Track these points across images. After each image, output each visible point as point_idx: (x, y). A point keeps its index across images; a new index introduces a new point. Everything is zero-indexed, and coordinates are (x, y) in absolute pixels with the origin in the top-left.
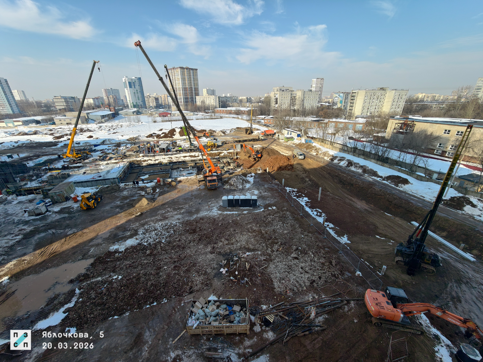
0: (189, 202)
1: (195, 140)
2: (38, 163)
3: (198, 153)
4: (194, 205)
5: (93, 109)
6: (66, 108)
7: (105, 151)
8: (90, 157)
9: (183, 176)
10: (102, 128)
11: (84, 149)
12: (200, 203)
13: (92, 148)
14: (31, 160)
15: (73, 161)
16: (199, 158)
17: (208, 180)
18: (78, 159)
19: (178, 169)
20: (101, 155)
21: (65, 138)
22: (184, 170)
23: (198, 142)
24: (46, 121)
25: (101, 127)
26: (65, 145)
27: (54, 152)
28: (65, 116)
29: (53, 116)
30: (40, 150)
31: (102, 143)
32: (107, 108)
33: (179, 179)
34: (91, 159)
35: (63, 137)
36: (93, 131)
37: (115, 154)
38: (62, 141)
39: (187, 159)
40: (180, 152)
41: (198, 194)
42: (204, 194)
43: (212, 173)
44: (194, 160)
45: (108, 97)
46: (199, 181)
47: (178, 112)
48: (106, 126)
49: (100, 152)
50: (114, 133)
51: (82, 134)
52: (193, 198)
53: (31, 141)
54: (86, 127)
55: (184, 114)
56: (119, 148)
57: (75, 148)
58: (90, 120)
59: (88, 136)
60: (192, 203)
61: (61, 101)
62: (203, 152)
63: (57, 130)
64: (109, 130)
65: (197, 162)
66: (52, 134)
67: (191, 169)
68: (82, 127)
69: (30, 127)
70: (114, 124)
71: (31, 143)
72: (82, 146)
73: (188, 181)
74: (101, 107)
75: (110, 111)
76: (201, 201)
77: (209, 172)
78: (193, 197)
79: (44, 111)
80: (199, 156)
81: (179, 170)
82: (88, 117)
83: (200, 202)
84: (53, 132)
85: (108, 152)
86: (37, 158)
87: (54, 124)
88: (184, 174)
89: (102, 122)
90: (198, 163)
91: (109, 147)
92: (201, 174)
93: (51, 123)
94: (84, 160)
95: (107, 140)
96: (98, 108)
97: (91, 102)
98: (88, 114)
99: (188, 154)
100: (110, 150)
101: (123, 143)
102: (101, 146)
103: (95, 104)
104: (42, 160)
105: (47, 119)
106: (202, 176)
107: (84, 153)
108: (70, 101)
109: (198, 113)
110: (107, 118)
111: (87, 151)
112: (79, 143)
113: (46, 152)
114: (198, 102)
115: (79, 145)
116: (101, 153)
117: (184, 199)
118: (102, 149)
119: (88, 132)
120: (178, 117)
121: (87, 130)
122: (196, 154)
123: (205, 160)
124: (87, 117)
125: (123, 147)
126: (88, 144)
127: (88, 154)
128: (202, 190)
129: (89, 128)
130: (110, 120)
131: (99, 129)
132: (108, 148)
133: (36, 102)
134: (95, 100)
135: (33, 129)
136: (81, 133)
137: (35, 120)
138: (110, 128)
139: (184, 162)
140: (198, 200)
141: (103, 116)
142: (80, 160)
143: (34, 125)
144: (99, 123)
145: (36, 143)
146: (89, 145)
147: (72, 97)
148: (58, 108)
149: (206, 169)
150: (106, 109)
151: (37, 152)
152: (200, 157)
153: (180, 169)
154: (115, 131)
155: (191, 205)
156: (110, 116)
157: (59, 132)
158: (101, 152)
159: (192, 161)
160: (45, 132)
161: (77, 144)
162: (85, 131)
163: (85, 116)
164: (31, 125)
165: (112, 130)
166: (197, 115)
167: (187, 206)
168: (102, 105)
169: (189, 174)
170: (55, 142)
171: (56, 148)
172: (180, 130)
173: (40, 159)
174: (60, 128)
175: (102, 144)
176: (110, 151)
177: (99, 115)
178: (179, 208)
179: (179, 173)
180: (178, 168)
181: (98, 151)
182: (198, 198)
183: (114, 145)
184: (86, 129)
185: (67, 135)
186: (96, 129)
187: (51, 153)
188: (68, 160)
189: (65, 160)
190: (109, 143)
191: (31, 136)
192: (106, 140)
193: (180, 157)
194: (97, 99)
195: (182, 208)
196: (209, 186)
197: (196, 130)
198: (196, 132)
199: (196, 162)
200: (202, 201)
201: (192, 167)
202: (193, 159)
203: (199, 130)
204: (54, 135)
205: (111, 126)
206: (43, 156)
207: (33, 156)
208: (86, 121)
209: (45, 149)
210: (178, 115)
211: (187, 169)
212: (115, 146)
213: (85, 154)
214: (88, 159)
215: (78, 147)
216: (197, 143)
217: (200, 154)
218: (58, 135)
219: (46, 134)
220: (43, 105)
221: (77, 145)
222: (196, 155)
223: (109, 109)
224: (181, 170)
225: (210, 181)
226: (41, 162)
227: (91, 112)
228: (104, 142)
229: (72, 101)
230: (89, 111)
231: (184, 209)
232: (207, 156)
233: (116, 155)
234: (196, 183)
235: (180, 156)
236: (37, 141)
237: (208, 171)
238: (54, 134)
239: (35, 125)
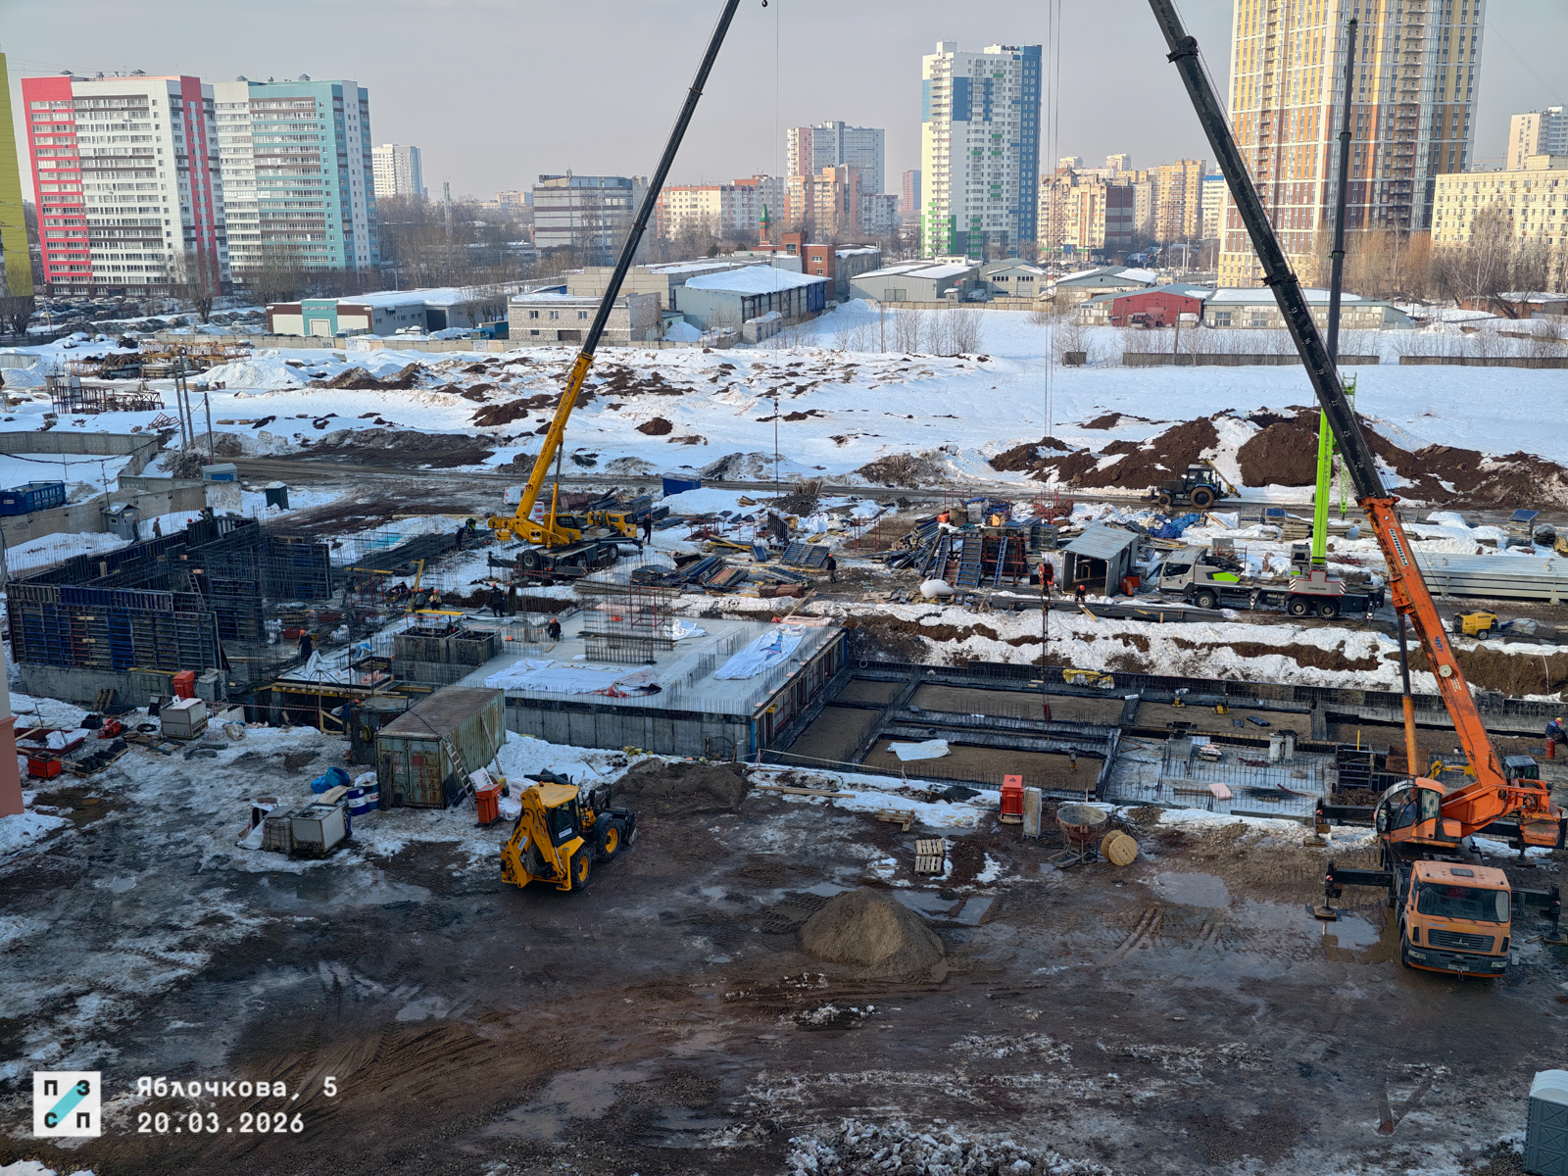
0: (1219, 1029)
1: (1367, 524)
2: (379, 549)
3: (1368, 636)
4: (1255, 1067)
5: (713, 252)
6: (579, 243)
7: (720, 526)
8: (626, 554)
9: (1209, 799)
10: (734, 376)
11: (608, 501)
12: (1306, 1071)
13: (648, 501)
14: (354, 527)
15: (537, 567)
16: (1368, 679)
17: (1422, 886)
18: (564, 555)
19: (1179, 736)
20: (690, 548)
21: (531, 421)
22: (1220, 759)
23: (1383, 543)
24: (471, 315)
25: (726, 368)
26: (521, 459)
27: (459, 495)
28: (563, 290)
29: (507, 290)
30: (406, 478)
31: (712, 473)
32: (790, 249)
33: (1168, 819)
34: (629, 567)
35: (525, 415)
36: (680, 392)
37: (770, 557)
38: (510, 439)
39: (1268, 668)
40: (1216, 606)
41: (1311, 988)
42: (1358, 994)
43: (1467, 828)
44: (1328, 694)
45: (809, 183)
46: (1332, 870)
47: (1268, 294)
48: (756, 366)
49: (688, 532)
50: (795, 416)
51: (616, 407)
52: (1253, 1009)
53: (380, 421)
54: (649, 361)
55: (1312, 310)
56: (802, 523)
57: (566, 488)
58: (679, 323)
59: (649, 419)
60: (1239, 1046)
61: (565, 203)
62: (1421, 633)
63: (506, 368)
64: (772, 392)
65: (1348, 710)
66: (475, 393)
67: (1281, 761)
68: (628, 361)
69: (398, 346)
70: (806, 358)
71: (379, 434)
72: (598, 480)
73: (1240, 856)
74: (755, 245)
75: (805, 271)
76: (1319, 1047)
77: (1444, 814)
78: (1260, 1001)
79: (477, 259)
80: (1371, 664)
81: (1184, 747)
82: (673, 300)
83: (1307, 1057)
84: (483, 380)
85: (734, 536)
86: (381, 524)
87: (501, 332)
88: (1221, 789)
89: (741, 340)
90: (1355, 720)
91: (745, 502)
92: (1362, 818)
93: (491, 325)
94: (595, 565)
95: (745, 458)
96: (741, 248)
97: (711, 210)
98: (677, 280)
99: (1280, 634)
100: (745, 526)
101: (832, 491)
102: (704, 490)
103: (728, 226)
104: (398, 535)
105: (477, 303)
106: (1365, 836)
107: (602, 524)
108: (608, 201)
109: (1433, 311)
110: (772, 316)
111: (621, 515)
112: (588, 461)
113: (428, 493)
114: (1450, 220)
115: (590, 471)
116: (695, 536)
117: (1182, 992)
118: (702, 511)
119: (654, 397)
120: (1260, 333)
121: (649, 383)
122: (1356, 643)
123: (1421, 701)
124: (665, 303)
125: (825, 517)
126: (633, 472)
127: (619, 535)
128: (1348, 955)
129: (662, 373)
130: (788, 330)
131: (714, 380)
132: (737, 510)
133: (456, 210)
134: (737, 194)
135: (403, 359)
136: (616, 399)
137: (424, 305)
138: (775, 383)
139: (1237, 688)
140: (1299, 1034)
141: (753, 298)
142: (572, 561)
143: (413, 334)
144: (722, 344)
145: (399, 435)
146: (637, 479)
147: (621, 181)
148: (542, 241)
149: (1422, 782)
150: (782, 255)
151: (387, 486)
152: (1387, 674)
153: (1196, 741)
154: (802, 404)
155: (1232, 1058)
156: (795, 303)
157: (513, 382)
158: (696, 529)
159: (1305, 693)
160: (447, 379)
161: (578, 460)
162: (636, 390)
163: (658, 295)
164: (403, 335)
165: (785, 396)
166: (1421, 322)
167: (1192, 1059)
168: (762, 233)
169: (1256, 793)
170: (480, 437)
171: (476, 476)
172: (1247, 433)
173: (391, 528)
174: (523, 361)
175: (710, 483)
176: (747, 533)
177: (732, 294)
178: (1123, 1060)
179: (1177, 772)
180: (1181, 731)
181: (678, 521)
182: (1296, 1020)
183: (774, 494)
184: (647, 375)
185: (542, 401)
186: (701, 382)
187: (446, 501)
188: (512, 556)
189: (497, 551)
190: (751, 479)
191: (389, 393)
192: (739, 455)
193: (1212, 646)
194: (747, 189)
195: (1149, 1067)
196: (1424, 941)
197: (1384, 447)
198: (1379, 461)
199: (1335, 709)
200: (1332, 1053)
201: (1298, 748)
202: (1316, 675)
203: (1411, 447)
204: (483, 400)
205: (784, 370)
206: (411, 510)
207: (366, 510)
208: (658, 324)
209: (425, 474)
210: (1259, 323)
211: (1251, 753)
212: (780, 503)
213: (604, 533)
214: (612, 562)
215: (583, 480)
216: (1380, 555)
217: (1389, 645)
218: (501, 399)
219: (452, 389)
220: (478, 223)
221: (577, 470)
222: (1350, 654)
223: (796, 257)
224: (1195, 752)
225: (1439, 898)
226: (392, 547)
227: (693, 274)
228: (724, 466)
229: (615, 202)
230: (686, 267)
231: (1165, 1076)
232: (1445, 671)
233: (774, 563)
234: (1307, 886)
235: (1212, 638)
236: (404, 424)
237: (1431, 805)
238: (486, 394)
239: (419, 337)
